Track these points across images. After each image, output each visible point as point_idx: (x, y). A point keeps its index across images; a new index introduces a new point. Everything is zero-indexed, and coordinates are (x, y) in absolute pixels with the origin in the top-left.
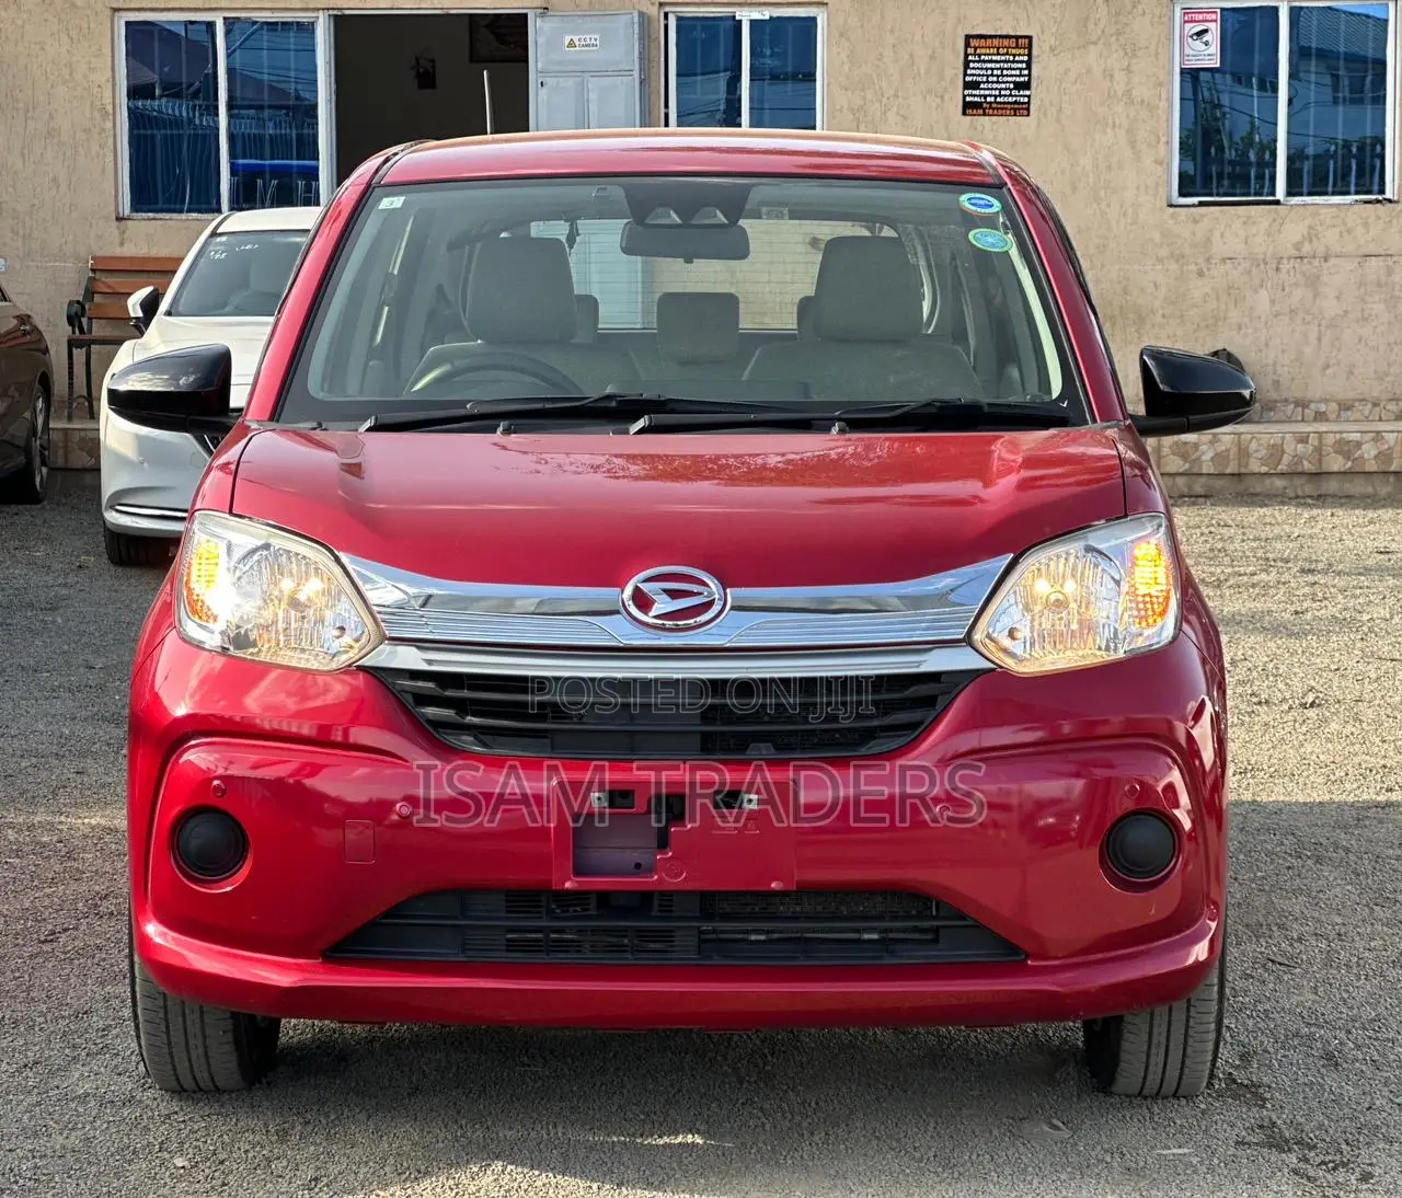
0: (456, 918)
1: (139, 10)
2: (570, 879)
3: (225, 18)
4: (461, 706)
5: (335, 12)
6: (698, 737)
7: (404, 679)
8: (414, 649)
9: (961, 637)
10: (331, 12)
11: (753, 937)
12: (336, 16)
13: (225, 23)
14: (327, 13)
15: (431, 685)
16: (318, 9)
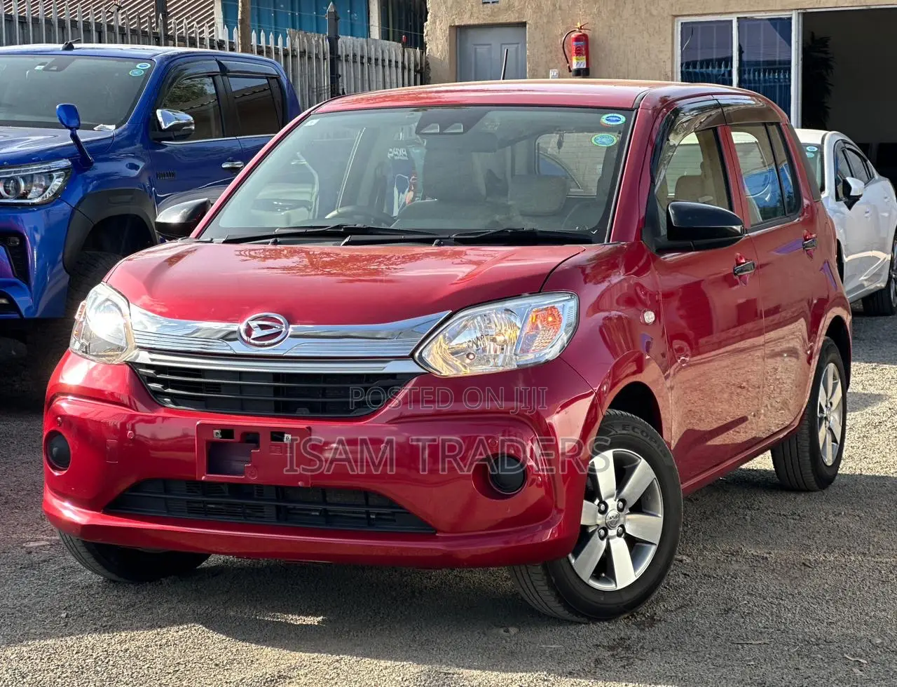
0: (161, 493)
1: (689, 15)
2: (204, 475)
3: (738, 18)
4: (166, 383)
5: (802, 11)
6: (273, 403)
7: (143, 368)
8: (147, 353)
9: (407, 355)
10: (799, 11)
11: (313, 513)
12: (803, 13)
13: (738, 21)
14: (797, 12)
15: (152, 372)
16: (792, 10)
